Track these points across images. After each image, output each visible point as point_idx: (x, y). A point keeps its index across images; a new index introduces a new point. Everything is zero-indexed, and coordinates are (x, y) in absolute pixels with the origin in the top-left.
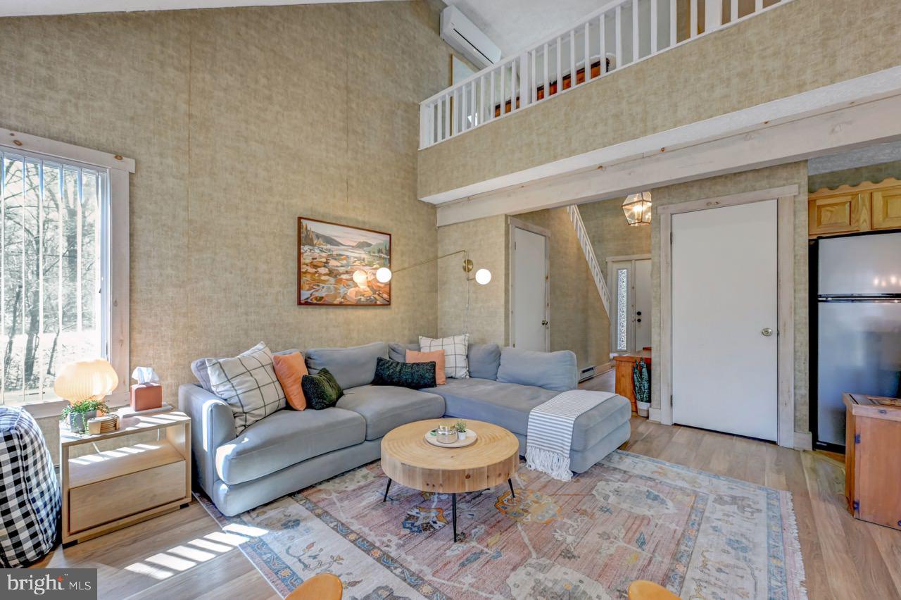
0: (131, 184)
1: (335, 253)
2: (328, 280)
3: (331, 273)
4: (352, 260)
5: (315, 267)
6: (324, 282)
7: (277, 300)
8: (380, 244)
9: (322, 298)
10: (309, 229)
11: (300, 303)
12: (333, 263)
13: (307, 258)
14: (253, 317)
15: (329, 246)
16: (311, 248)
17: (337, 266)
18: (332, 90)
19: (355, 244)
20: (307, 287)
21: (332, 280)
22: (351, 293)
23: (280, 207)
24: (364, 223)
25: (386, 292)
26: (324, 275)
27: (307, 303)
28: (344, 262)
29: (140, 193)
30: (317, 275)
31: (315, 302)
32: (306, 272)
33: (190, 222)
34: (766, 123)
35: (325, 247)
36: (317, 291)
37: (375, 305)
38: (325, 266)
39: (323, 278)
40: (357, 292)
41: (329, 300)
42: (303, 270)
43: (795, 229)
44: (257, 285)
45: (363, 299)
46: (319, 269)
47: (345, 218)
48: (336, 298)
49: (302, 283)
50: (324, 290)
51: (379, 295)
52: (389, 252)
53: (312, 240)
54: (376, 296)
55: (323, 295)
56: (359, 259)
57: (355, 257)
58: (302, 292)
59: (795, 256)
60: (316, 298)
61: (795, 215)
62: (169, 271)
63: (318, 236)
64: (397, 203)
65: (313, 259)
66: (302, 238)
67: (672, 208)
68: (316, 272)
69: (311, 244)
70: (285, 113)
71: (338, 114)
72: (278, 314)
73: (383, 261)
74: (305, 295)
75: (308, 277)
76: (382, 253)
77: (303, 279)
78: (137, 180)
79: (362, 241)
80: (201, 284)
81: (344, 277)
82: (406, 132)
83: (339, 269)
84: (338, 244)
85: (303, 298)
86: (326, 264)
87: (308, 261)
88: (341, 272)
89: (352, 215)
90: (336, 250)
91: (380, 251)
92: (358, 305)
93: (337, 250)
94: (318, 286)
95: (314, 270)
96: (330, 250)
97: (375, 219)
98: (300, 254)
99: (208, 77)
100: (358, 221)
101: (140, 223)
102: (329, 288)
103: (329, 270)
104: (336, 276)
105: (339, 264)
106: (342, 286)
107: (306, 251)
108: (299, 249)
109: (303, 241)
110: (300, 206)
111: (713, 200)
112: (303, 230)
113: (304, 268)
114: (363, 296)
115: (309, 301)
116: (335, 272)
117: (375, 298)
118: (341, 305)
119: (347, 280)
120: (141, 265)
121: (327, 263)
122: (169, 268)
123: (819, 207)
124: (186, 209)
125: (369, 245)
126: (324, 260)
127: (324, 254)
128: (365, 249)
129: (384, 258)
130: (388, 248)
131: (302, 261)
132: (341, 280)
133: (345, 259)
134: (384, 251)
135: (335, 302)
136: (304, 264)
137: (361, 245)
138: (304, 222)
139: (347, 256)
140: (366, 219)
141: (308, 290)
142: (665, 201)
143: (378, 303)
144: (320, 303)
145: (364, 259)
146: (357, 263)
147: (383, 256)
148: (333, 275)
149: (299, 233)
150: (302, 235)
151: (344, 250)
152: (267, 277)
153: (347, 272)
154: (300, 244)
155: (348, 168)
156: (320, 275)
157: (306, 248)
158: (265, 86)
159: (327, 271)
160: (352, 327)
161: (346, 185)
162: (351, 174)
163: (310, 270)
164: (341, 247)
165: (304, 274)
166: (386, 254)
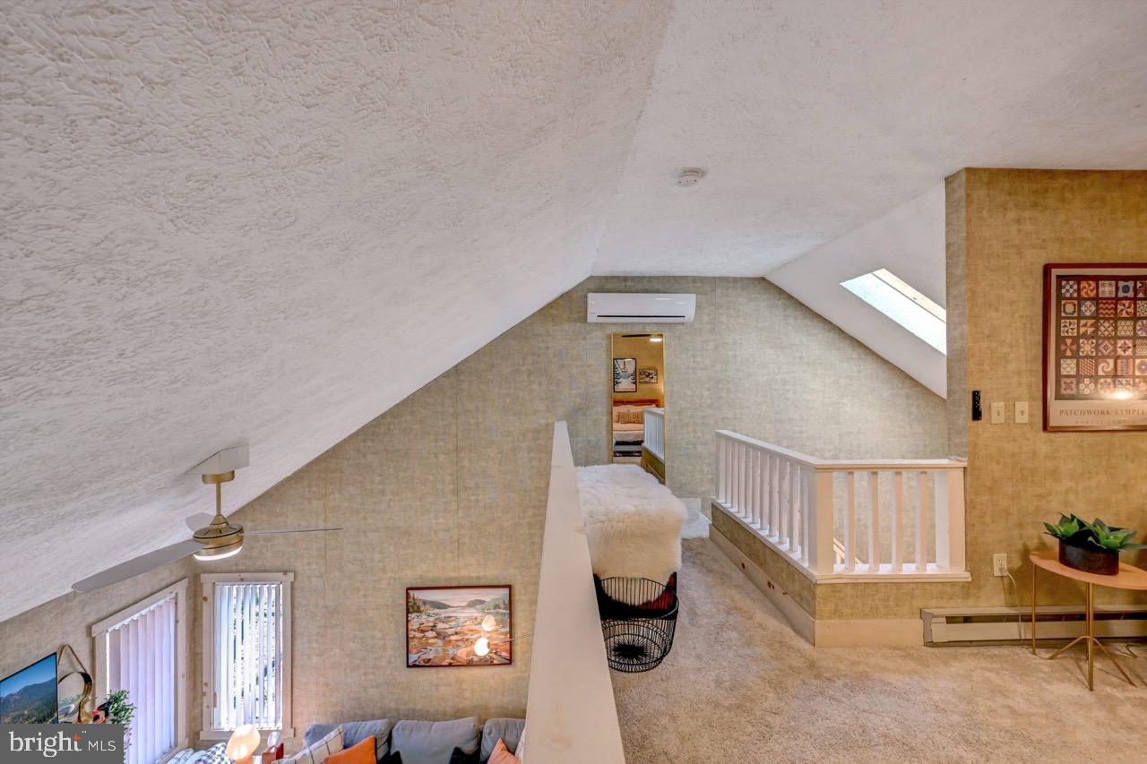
0: (292, 588)
1: (443, 616)
2: (435, 643)
3: (439, 635)
4: (462, 620)
5: (423, 631)
6: (432, 645)
7: (390, 662)
8: (497, 599)
9: (429, 660)
10: (416, 597)
11: (408, 666)
12: (440, 626)
13: (414, 624)
14: (371, 677)
15: (436, 611)
16: (418, 614)
17: (445, 629)
18: (441, 457)
19: (465, 604)
20: (415, 651)
21: (440, 642)
22: (462, 653)
23: (392, 582)
24: (478, 578)
25: (506, 651)
26: (432, 638)
27: (415, 666)
28: (453, 623)
29: (297, 593)
30: (424, 639)
31: (423, 663)
33: (326, 607)
35: (432, 611)
36: (425, 653)
37: (492, 664)
38: (432, 630)
39: (431, 641)
40: (467, 653)
41: (437, 662)
42: (410, 636)
44: (374, 649)
45: (477, 658)
46: (426, 633)
47: (456, 578)
48: (444, 659)
49: (410, 647)
50: (431, 652)
51: (496, 653)
52: (510, 606)
53: (418, 607)
54: (493, 655)
55: (431, 657)
56: (470, 619)
57: (464, 618)
58: (410, 655)
60: (424, 660)
62: (314, 645)
63: (425, 603)
64: (522, 547)
65: (420, 624)
66: (411, 608)
68: (423, 637)
69: (418, 611)
70: (396, 498)
71: (448, 479)
72: (391, 674)
73: (500, 616)
74: (413, 657)
75: (416, 641)
76: (499, 608)
77: (412, 644)
78: (296, 584)
79: (473, 599)
80: (334, 652)
81: (453, 638)
82: (535, 463)
83: (447, 631)
84: (445, 607)
85: (411, 661)
86: (433, 628)
87: (415, 627)
88: (450, 633)
89: (464, 573)
90: (443, 613)
91: (496, 607)
92: (470, 664)
93: (445, 613)
94: (426, 648)
95: (422, 635)
96: (437, 614)
97: (491, 573)
98: (408, 621)
99: (337, 496)
100: (471, 578)
101: (298, 614)
102: (436, 650)
103: (437, 633)
104: (444, 638)
105: (447, 626)
106: (451, 646)
107: (413, 618)
108: (407, 616)
109: (411, 610)
110: (411, 577)
112: (411, 599)
113: (412, 634)
114: (477, 655)
115: (417, 663)
116: (443, 634)
117: (491, 656)
118: (450, 665)
119: (457, 640)
120: (298, 642)
121: (435, 626)
122: (314, 642)
124: (324, 598)
125: (482, 602)
126: (431, 624)
127: (431, 619)
128: (478, 607)
129: (502, 614)
130: (507, 602)
131: (410, 627)
132: (450, 641)
133: (453, 620)
134: (502, 606)
135: (444, 664)
136: (412, 630)
137: (472, 604)
138: (411, 593)
139: (456, 618)
140: (481, 574)
141: (416, 653)
143: (495, 662)
144: (428, 664)
145: (476, 618)
146: (468, 623)
147: (501, 611)
148: (441, 637)
149: (407, 602)
150: (410, 604)
151: (453, 612)
152: (382, 642)
153: (456, 633)
154: (408, 612)
155: (460, 526)
156: (428, 638)
157: (413, 615)
158: (379, 484)
159: (433, 634)
160: (464, 686)
161: (456, 545)
162: (462, 532)
163: (418, 635)
164: (450, 609)
165: (413, 638)
166: (504, 608)
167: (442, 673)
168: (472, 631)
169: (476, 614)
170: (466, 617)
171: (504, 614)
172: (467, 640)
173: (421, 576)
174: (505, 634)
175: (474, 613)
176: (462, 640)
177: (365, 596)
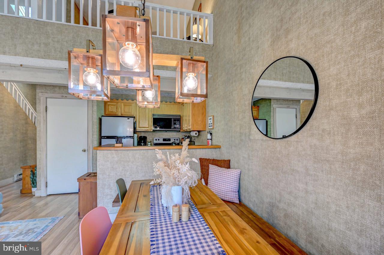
34: (65, 69)
43: (93, 112)
59: (93, 122)
61: (93, 107)
67: (46, 95)
111: (65, 95)
123: (108, 105)
142: (43, 91)
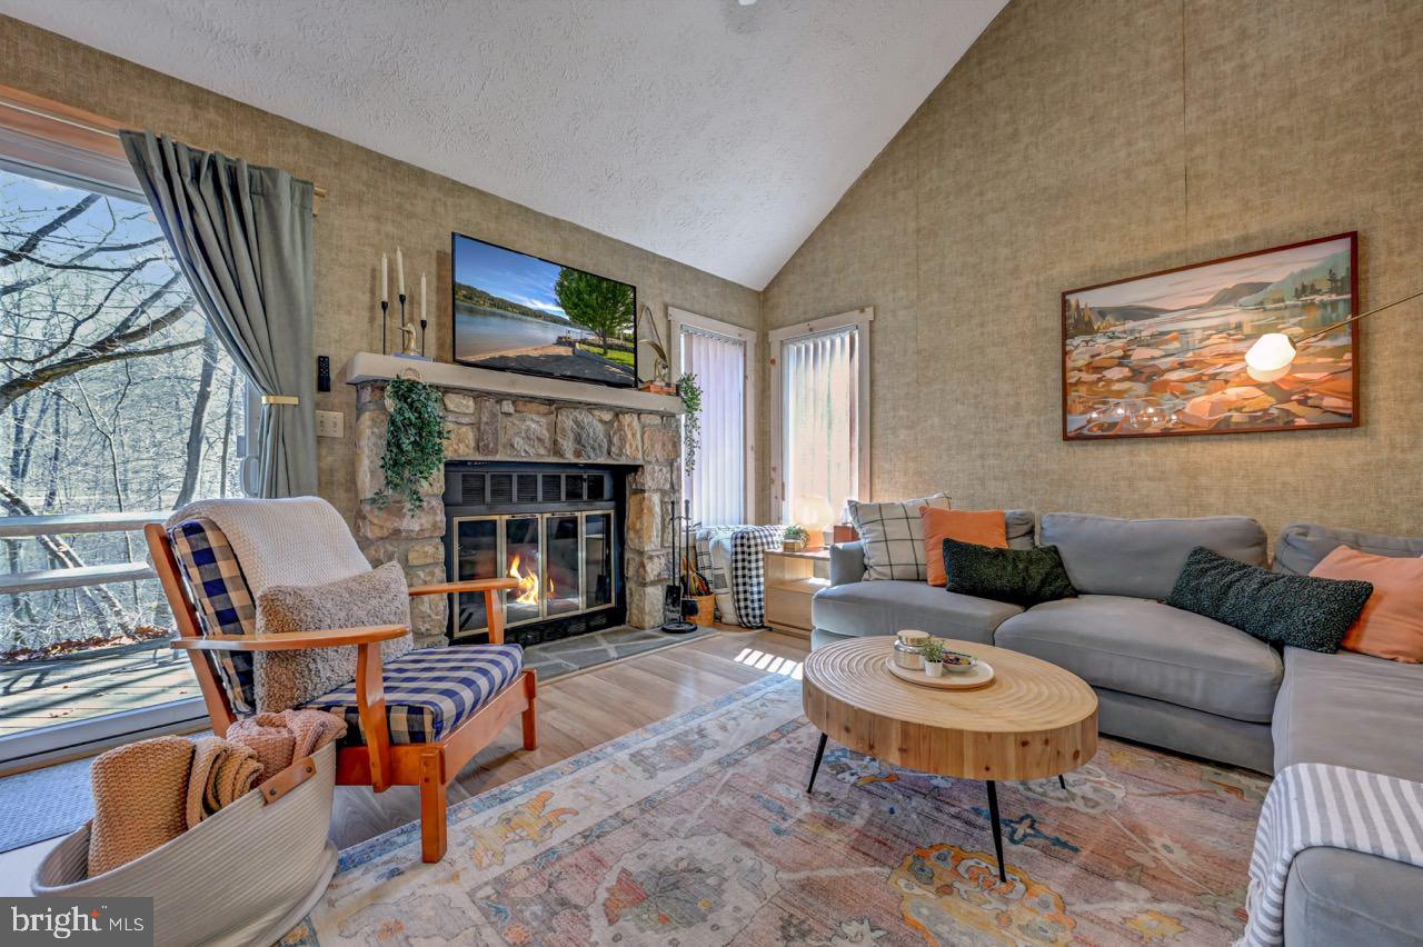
0: (871, 332)
2: (1129, 389)
3: (1137, 374)
4: (1198, 335)
5: (1098, 369)
6: (1120, 394)
7: (1028, 435)
8: (1304, 273)
9: (1113, 425)
10: (1082, 306)
11: (1067, 438)
12: (1140, 354)
13: (1079, 357)
14: (991, 461)
15: (1130, 325)
16: (1088, 338)
17: (1153, 358)
20: (1081, 408)
22: (1200, 407)
23: (1032, 290)
26: (1119, 381)
27: (1081, 439)
28: (1176, 345)
29: (879, 337)
30: (1101, 384)
31: (1099, 433)
32: (1079, 382)
33: (919, 353)
35: (1121, 328)
39: (1116, 387)
40: (1214, 404)
44: (997, 415)
45: (1236, 417)
46: (1105, 373)
47: (1181, 253)
49: (1069, 403)
51: (1299, 402)
52: (1355, 281)
53: (1090, 323)
54: (1293, 407)
57: (1204, 329)
58: (1069, 418)
60: (1101, 426)
62: (902, 412)
63: (1102, 313)
65: (1092, 357)
66: (1073, 324)
68: (1100, 380)
69: (1089, 332)
71: (1159, 51)
72: (1029, 456)
73: (1317, 314)
74: (1076, 421)
75: (1083, 390)
76: (1318, 292)
77: (1073, 395)
78: (876, 325)
79: (1230, 285)
80: (930, 422)
81: (1174, 376)
84: (1152, 313)
85: (1072, 428)
86: (1122, 361)
87: (1081, 363)
88: (1163, 367)
89: (1203, 237)
90: (1146, 328)
91: (1306, 290)
92: (1222, 431)
93: (1150, 326)
94: (1105, 403)
95: (1095, 376)
96: (1132, 331)
97: (1288, 216)
98: (1065, 353)
99: (935, 172)
100: (1227, 244)
101: (879, 368)
103: (1132, 370)
104: (1149, 378)
105: (1157, 353)
106: (1168, 395)
107: (1077, 347)
108: (1064, 345)
109: (1071, 330)
110: (1066, 271)
112: (1072, 313)
113: (1073, 377)
114: (1239, 410)
115: (1085, 432)
116: (1147, 371)
117: (1288, 412)
118: (1167, 434)
119: (1184, 381)
120: (879, 410)
121: (1126, 356)
122: (901, 408)
124: (916, 340)
125: (1259, 287)
126: (1120, 353)
127: (1117, 343)
128: (1244, 299)
129: (1323, 305)
130: (1343, 275)
131: (1070, 364)
133: (1175, 339)
134: (1326, 285)
136: (1074, 369)
137: (1225, 298)
138: (1072, 299)
139: (1183, 332)
140: (1254, 229)
141: (1083, 413)
143: (1300, 422)
145: (1239, 326)
146: (1215, 339)
147: (1318, 298)
148: (1143, 377)
149: (1064, 318)
150: (1071, 321)
151: (1174, 321)
152: (1011, 401)
153: (1182, 365)
154: (1065, 335)
155: (1190, 142)
156: (1110, 382)
157: (1077, 341)
158: (1007, 124)
159: (1126, 372)
160: (1203, 481)
161: (1182, 182)
162: (1198, 150)
163: (1086, 377)
164: (1164, 317)
165: (1076, 384)
166: (1331, 291)
167: (1144, 453)
168: (1227, 355)
169: (1234, 320)
170: (1209, 328)
171: (1334, 304)
172: (1214, 377)
173: (1092, 268)
174: (1337, 352)
175: (1233, 315)
176: (1198, 379)
177: (982, 325)
